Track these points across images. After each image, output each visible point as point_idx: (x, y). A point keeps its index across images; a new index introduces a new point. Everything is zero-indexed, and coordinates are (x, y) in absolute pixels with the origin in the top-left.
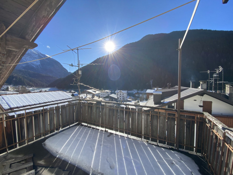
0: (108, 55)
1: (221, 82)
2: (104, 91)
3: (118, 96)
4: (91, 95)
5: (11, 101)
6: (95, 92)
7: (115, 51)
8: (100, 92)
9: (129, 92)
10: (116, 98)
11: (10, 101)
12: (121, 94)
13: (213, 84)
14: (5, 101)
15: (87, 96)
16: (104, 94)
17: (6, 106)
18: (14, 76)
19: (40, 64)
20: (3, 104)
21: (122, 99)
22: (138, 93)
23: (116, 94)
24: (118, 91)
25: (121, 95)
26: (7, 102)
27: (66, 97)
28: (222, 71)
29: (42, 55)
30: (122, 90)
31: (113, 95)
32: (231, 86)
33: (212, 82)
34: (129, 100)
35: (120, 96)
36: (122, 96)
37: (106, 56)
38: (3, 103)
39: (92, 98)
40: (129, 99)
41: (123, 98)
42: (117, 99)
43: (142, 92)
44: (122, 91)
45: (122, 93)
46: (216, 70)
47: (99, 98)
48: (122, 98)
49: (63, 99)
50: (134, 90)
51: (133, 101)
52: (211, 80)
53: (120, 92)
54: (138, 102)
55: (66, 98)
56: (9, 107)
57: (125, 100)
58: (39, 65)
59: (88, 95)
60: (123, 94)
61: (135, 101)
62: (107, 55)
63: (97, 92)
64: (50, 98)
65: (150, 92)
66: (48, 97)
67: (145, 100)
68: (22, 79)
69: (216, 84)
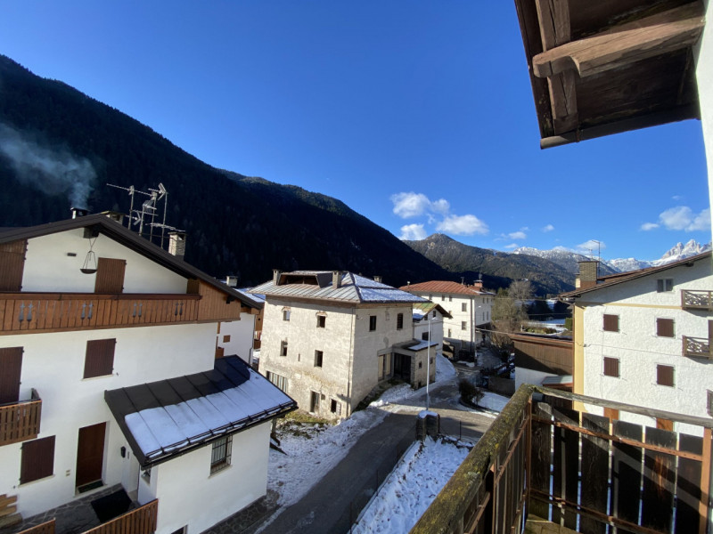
1: (159, 225)
13: (141, 228)
28: (164, 196)
32: (180, 239)
33: (139, 223)
46: (150, 192)
52: (135, 215)
69: (146, 229)
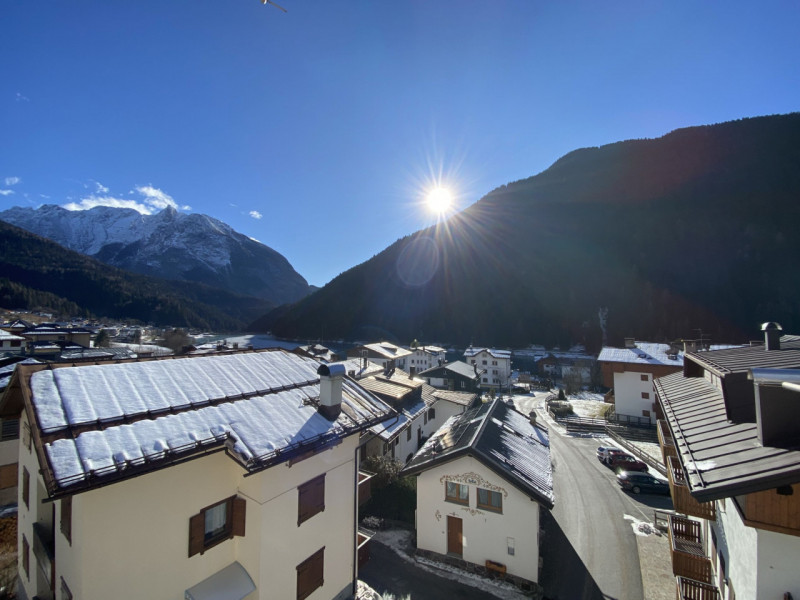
0: (433, 228)
2: (421, 348)
3: (479, 371)
4: (378, 364)
5: (85, 392)
6: (393, 351)
7: (456, 213)
8: (410, 353)
9: (519, 353)
10: (473, 376)
11: (79, 393)
12: (485, 363)
14: (60, 393)
15: (365, 368)
16: (424, 358)
17: (56, 414)
18: (160, 298)
19: (229, 262)
20: (48, 407)
21: (490, 382)
22: (551, 360)
23: (469, 360)
24: (476, 350)
25: (485, 367)
26: (67, 395)
27: (295, 375)
29: (237, 235)
30: (490, 348)
31: (456, 367)
34: (520, 388)
35: (486, 372)
36: (490, 372)
37: (426, 230)
38: (45, 403)
39: (384, 377)
40: (520, 381)
41: (495, 377)
42: (474, 380)
43: (568, 356)
44: (489, 351)
45: (489, 360)
47: (411, 378)
48: (490, 377)
49: (286, 384)
50: (534, 348)
51: (536, 390)
53: (484, 356)
54: (561, 397)
55: (297, 382)
56: (64, 423)
57: (505, 385)
58: (228, 265)
59: (371, 363)
60: (495, 363)
61: (543, 391)
62: (430, 226)
63: (401, 352)
64: (235, 379)
65: (614, 360)
66: (231, 375)
67: (585, 387)
68: (179, 307)
